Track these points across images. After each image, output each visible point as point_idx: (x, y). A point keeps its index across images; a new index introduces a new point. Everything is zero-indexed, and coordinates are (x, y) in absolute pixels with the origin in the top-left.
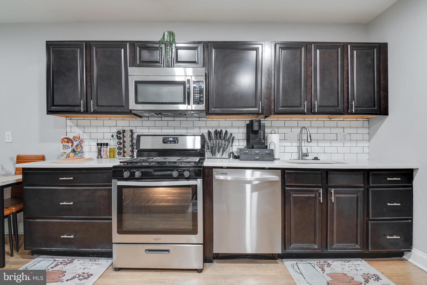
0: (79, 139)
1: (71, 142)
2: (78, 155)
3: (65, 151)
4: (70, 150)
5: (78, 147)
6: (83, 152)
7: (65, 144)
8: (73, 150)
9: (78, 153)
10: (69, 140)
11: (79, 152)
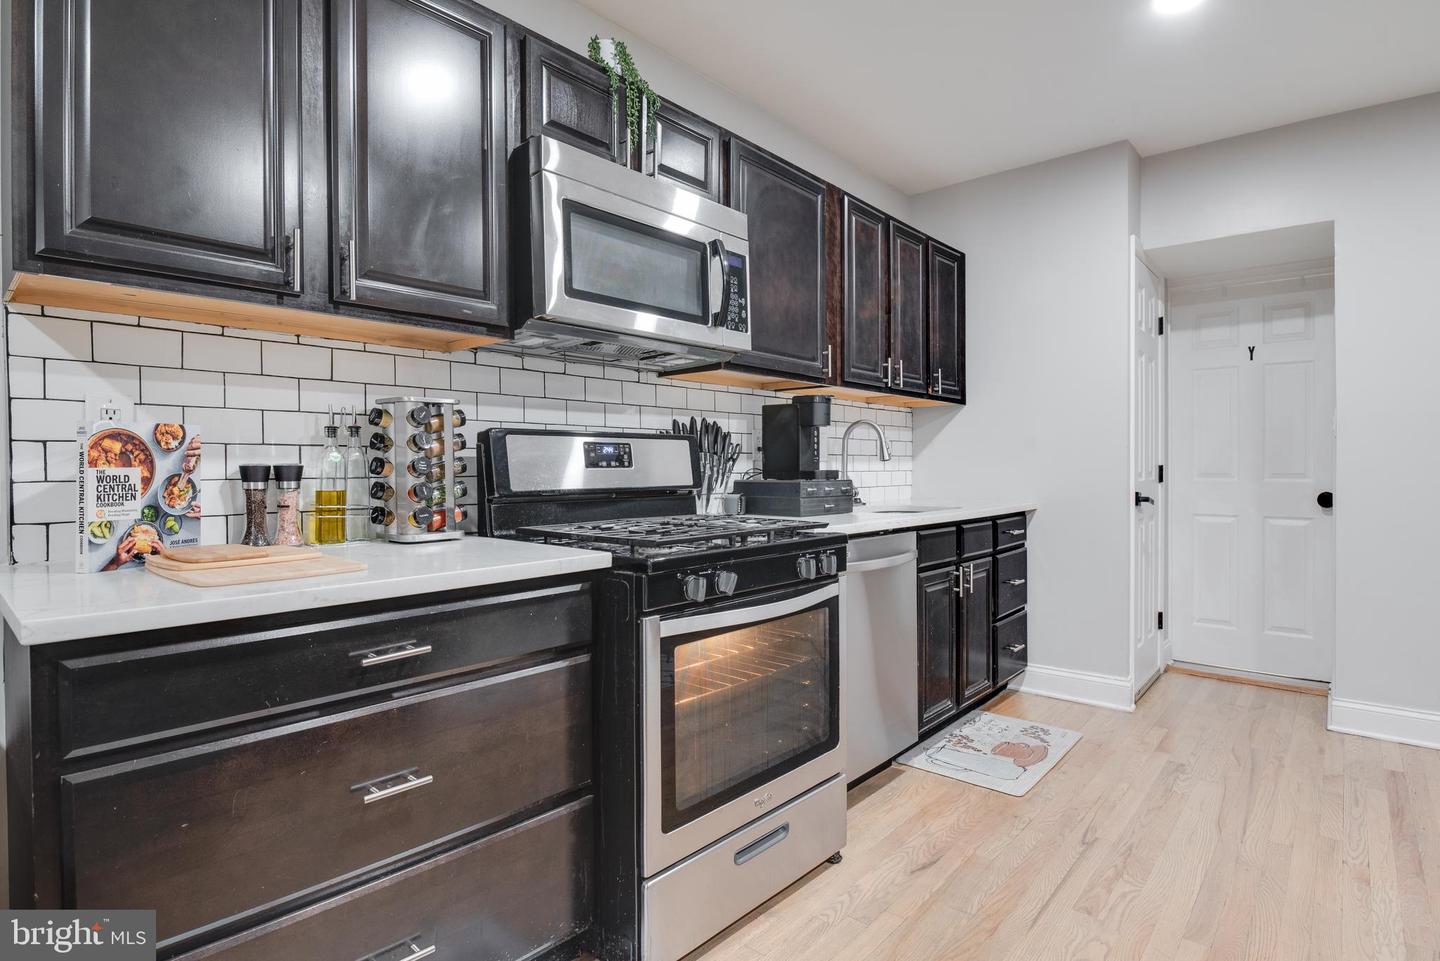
0: (181, 444)
1: (142, 457)
2: (175, 538)
3: (109, 513)
4: (135, 508)
5: (176, 490)
6: (198, 518)
7: (112, 470)
8: (149, 507)
9: (176, 527)
10: (132, 448)
11: (180, 519)
